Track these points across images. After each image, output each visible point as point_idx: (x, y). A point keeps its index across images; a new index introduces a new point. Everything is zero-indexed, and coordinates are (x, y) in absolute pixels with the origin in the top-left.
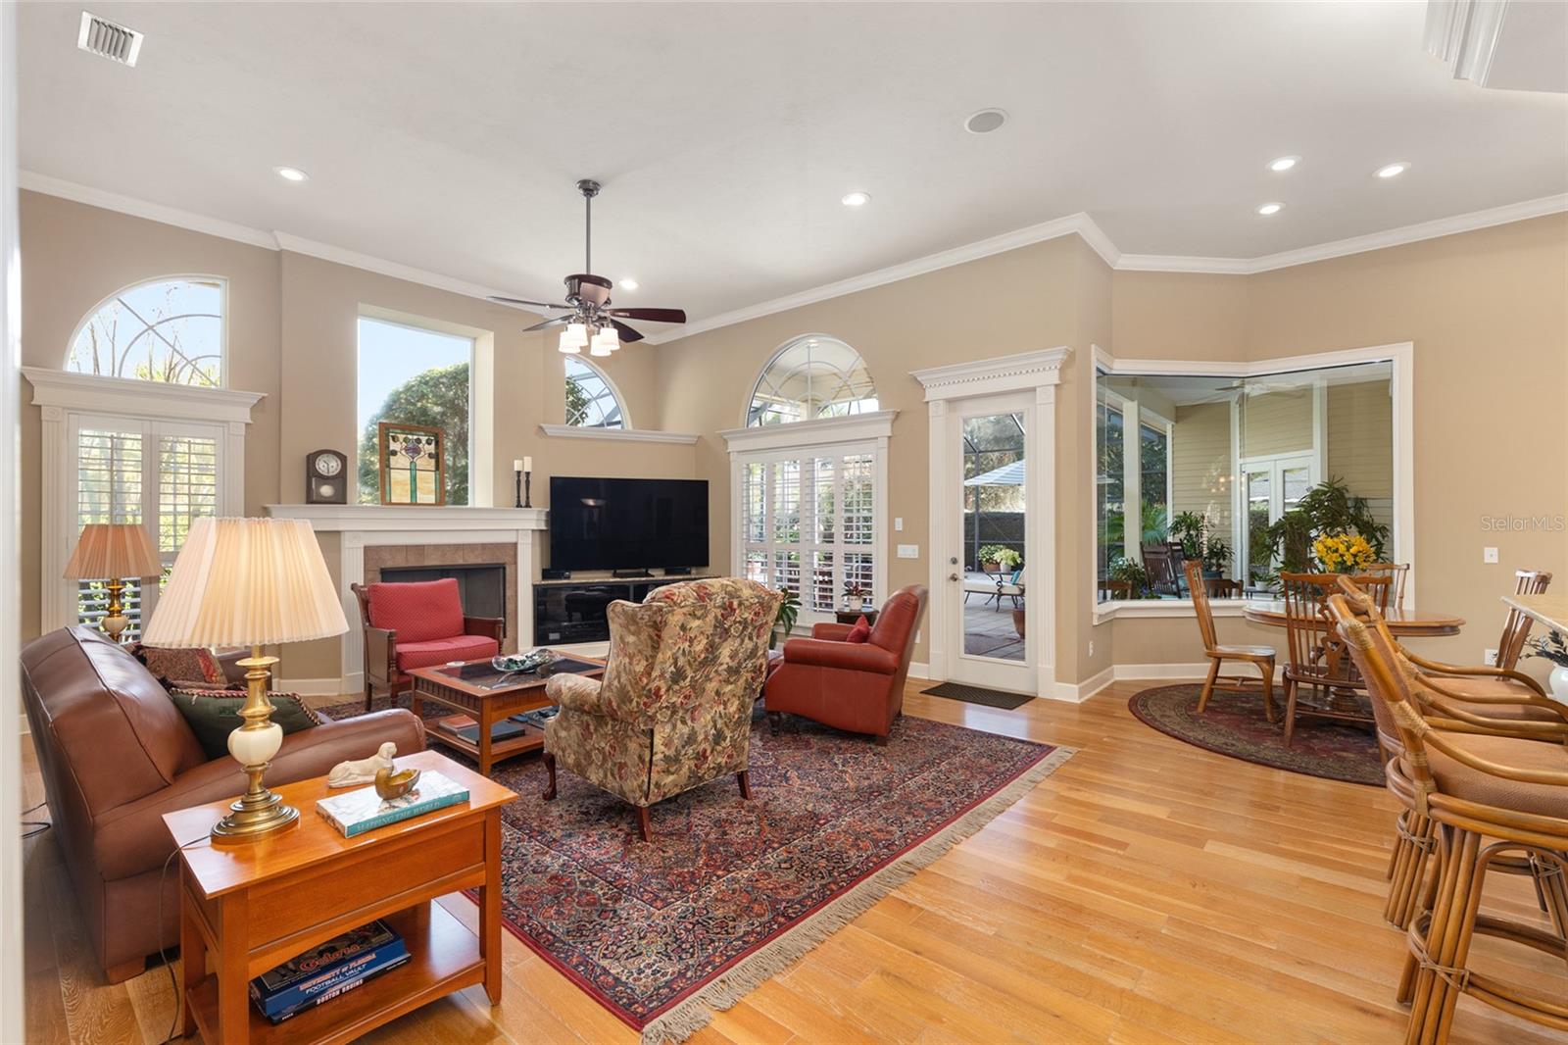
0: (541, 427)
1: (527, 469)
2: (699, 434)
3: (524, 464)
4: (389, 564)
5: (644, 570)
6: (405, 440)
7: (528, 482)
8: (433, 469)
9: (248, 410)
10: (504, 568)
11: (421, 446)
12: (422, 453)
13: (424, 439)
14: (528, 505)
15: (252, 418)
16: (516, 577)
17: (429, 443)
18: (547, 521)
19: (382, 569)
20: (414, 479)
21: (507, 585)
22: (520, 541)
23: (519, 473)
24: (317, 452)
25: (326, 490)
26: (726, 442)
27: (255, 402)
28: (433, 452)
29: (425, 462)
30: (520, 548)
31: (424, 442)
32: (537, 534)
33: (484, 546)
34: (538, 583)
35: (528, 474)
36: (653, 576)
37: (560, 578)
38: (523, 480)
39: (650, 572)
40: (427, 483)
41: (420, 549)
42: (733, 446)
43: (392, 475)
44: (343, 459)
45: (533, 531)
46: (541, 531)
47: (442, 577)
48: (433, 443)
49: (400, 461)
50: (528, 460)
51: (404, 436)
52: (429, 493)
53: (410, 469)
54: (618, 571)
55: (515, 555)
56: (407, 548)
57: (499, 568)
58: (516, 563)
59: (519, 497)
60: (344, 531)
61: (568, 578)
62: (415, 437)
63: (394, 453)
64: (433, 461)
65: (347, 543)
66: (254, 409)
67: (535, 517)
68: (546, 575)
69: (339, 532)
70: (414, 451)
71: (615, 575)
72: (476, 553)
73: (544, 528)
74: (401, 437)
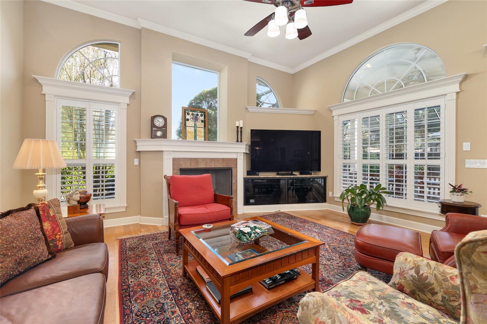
0: (246, 108)
1: (241, 126)
2: (316, 110)
3: (240, 124)
4: (184, 167)
5: (291, 172)
6: (192, 114)
7: (241, 132)
8: (203, 127)
9: (128, 98)
10: (232, 170)
11: (198, 117)
12: (199, 120)
13: (200, 114)
14: (241, 141)
15: (130, 101)
16: (237, 174)
17: (201, 116)
18: (249, 149)
19: (180, 169)
20: (195, 131)
21: (233, 178)
22: (238, 158)
23: (238, 127)
24: (155, 116)
25: (159, 134)
26: (331, 111)
27: (131, 94)
28: (203, 120)
29: (200, 124)
30: (238, 160)
31: (200, 115)
32: (245, 154)
33: (223, 159)
34: (246, 177)
35: (241, 128)
36: (296, 175)
37: (254, 175)
38: (239, 131)
39: (294, 173)
40: (201, 133)
41: (196, 160)
42: (335, 113)
43: (187, 129)
44: (165, 119)
45: (244, 153)
46: (247, 153)
47: (205, 173)
48: (203, 116)
49: (190, 123)
50: (241, 122)
51: (192, 113)
52: (202, 137)
53: (194, 127)
54: (279, 172)
55: (236, 164)
56: (191, 159)
57: (230, 169)
58: (237, 168)
59: (238, 138)
60: (164, 151)
61: (258, 175)
62: (196, 113)
63: (188, 120)
64: (203, 124)
65: (165, 156)
66: (130, 97)
67: (245, 147)
68: (249, 173)
69: (162, 151)
70: (196, 119)
71: (278, 174)
72: (220, 162)
73: (248, 152)
74: (191, 113)
